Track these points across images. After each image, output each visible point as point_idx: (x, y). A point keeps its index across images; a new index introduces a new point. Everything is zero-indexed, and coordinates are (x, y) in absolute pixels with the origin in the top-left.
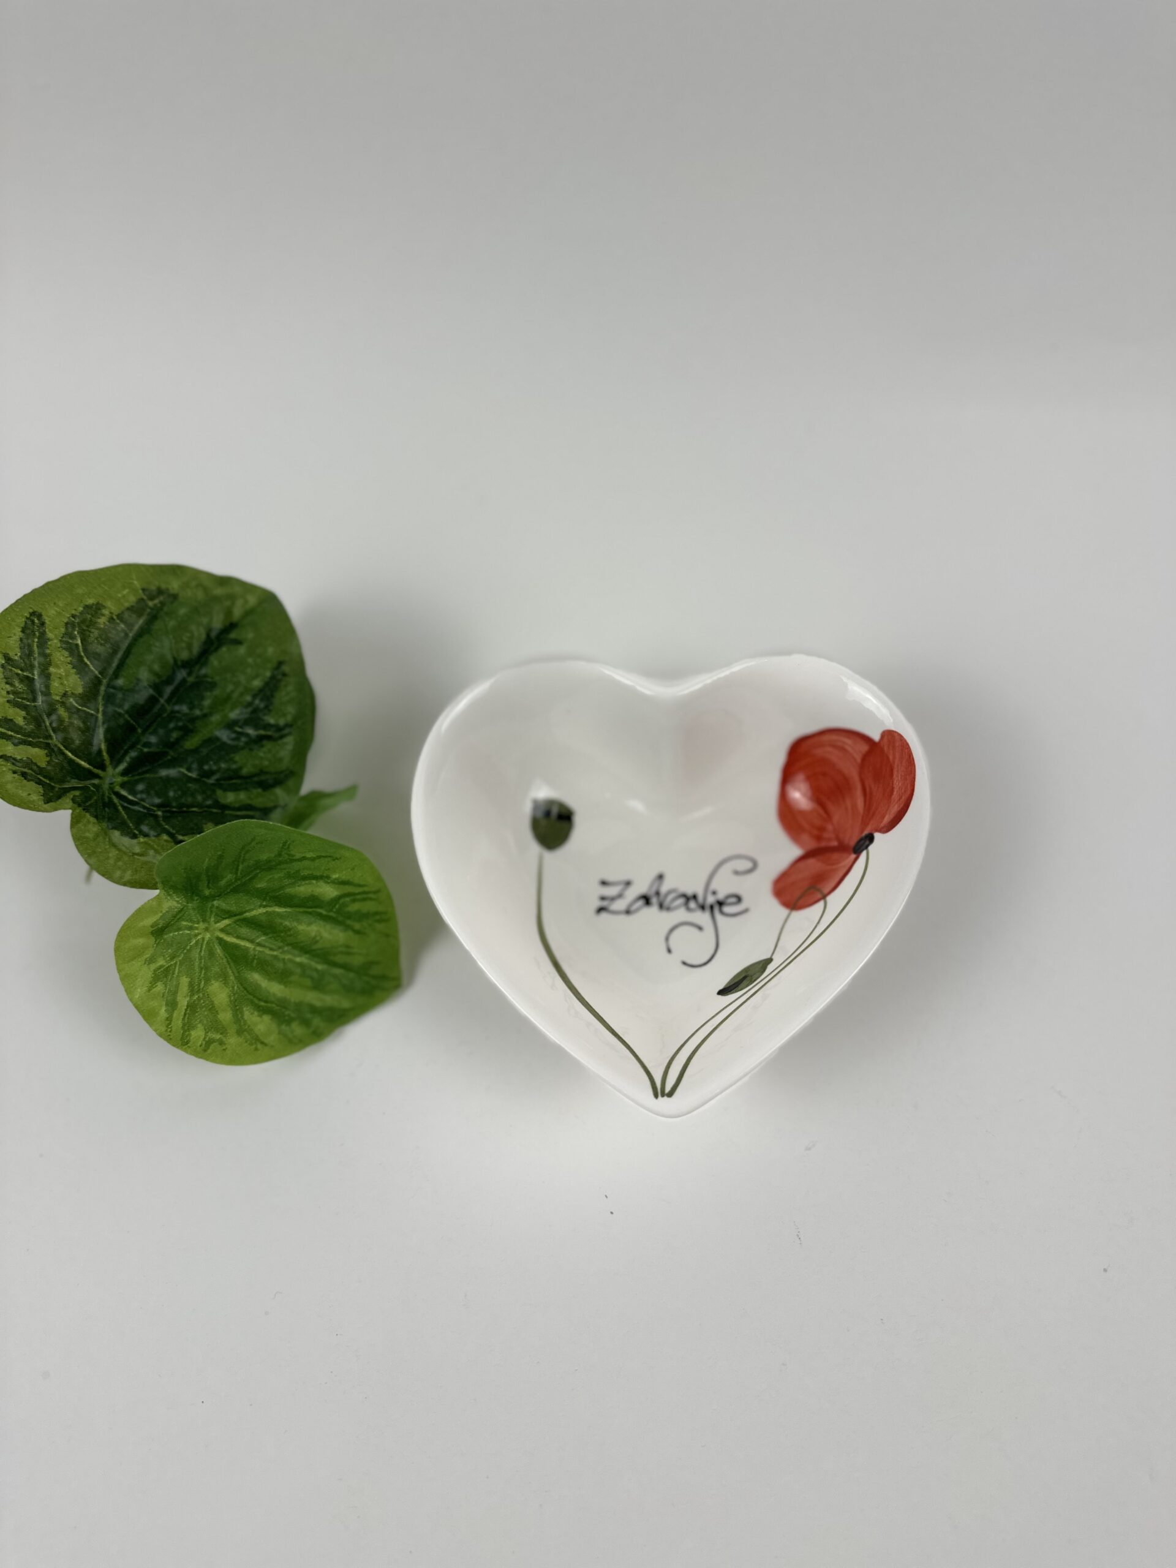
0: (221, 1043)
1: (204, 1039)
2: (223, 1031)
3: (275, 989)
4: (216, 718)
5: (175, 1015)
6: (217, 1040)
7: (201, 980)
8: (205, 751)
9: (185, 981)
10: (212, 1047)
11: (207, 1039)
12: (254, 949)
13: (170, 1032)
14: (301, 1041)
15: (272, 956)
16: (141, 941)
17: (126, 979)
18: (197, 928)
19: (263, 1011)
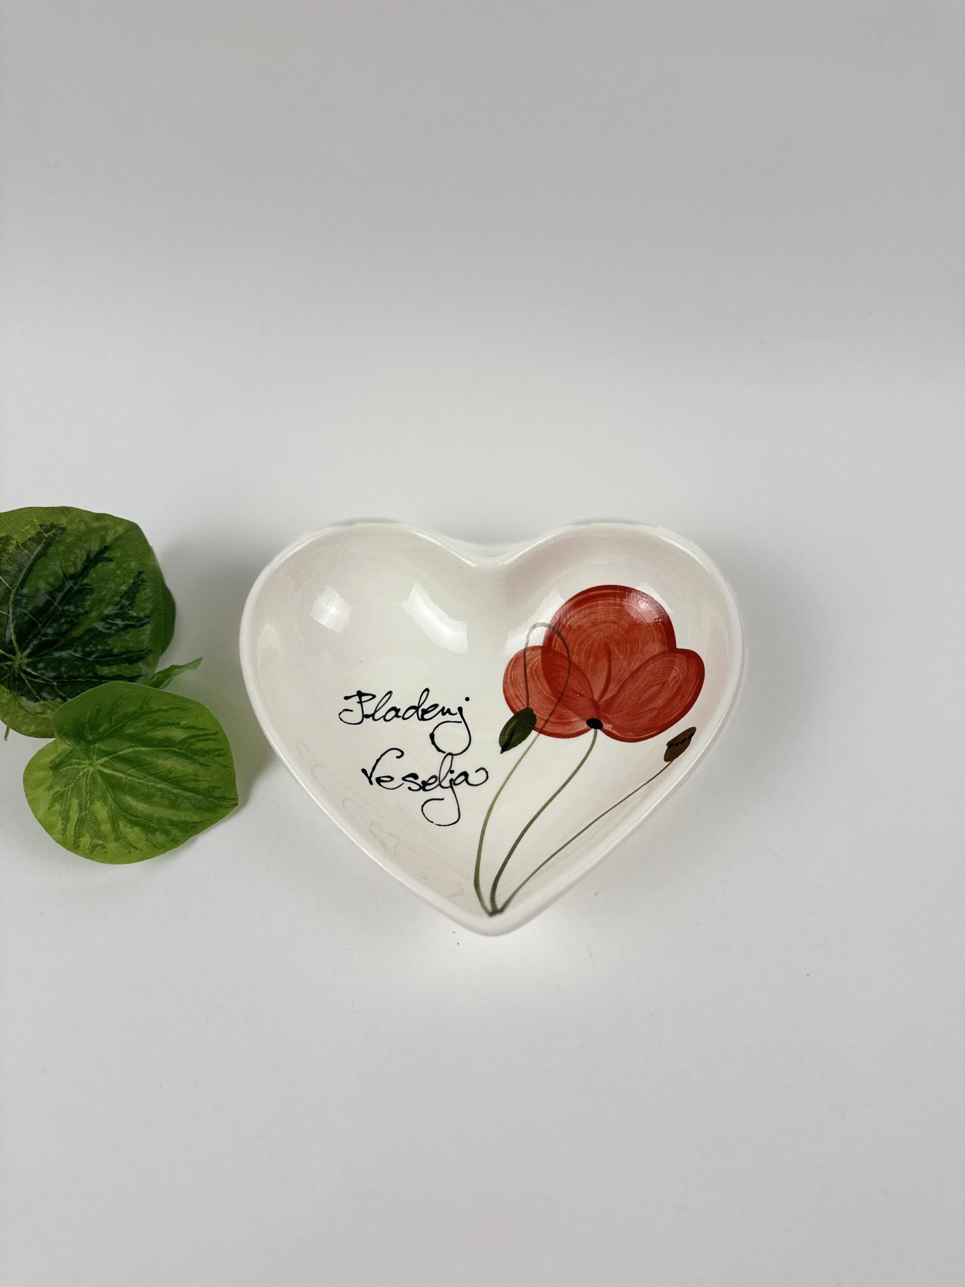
0: (104, 847)
1: (91, 844)
2: (104, 838)
3: (141, 807)
4: (94, 614)
5: (69, 826)
6: (101, 845)
7: (87, 801)
8: (87, 638)
9: (75, 802)
10: (97, 849)
11: (93, 844)
12: (126, 778)
13: (65, 839)
14: (163, 846)
15: (139, 783)
16: (43, 774)
17: (33, 802)
18: (84, 764)
19: (134, 824)
